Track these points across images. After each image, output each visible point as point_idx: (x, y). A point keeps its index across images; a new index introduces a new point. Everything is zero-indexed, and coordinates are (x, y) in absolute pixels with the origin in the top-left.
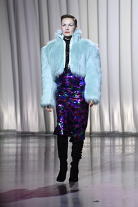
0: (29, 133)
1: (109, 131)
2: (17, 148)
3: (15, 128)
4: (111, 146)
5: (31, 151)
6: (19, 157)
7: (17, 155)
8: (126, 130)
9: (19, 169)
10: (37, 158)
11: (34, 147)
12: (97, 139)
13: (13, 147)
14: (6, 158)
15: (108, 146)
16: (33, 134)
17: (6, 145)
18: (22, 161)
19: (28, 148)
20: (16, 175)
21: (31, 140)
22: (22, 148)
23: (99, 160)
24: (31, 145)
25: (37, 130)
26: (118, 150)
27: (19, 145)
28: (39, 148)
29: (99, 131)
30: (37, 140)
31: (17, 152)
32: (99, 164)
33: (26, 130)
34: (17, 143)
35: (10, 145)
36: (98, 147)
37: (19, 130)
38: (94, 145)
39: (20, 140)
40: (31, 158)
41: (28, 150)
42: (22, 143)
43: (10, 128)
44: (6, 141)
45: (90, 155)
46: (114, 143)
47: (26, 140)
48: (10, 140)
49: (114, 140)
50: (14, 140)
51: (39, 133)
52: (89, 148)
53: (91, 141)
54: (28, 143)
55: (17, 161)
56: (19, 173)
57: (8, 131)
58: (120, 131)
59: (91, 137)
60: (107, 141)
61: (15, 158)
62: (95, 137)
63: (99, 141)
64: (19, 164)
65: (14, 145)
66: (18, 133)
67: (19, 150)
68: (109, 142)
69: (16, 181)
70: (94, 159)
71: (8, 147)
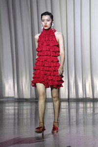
0: (23, 99)
1: (82, 97)
2: (15, 109)
3: (13, 96)
4: (84, 108)
5: (25, 112)
6: (16, 116)
7: (14, 114)
8: (95, 97)
9: (16, 124)
10: (29, 117)
11: (27, 109)
12: (73, 103)
13: (12, 109)
14: (7, 117)
15: (82, 108)
16: (27, 100)
17: (7, 108)
18: (18, 119)
19: (23, 109)
20: (14, 128)
21: (25, 104)
22: (18, 109)
23: (75, 117)
24: (25, 108)
25: (29, 97)
26: (90, 111)
27: (16, 108)
28: (31, 109)
29: (75, 97)
30: (29, 104)
31: (15, 112)
32: (75, 120)
33: (21, 97)
34: (15, 106)
35: (10, 108)
36: (74, 108)
37: (16, 97)
38: (71, 107)
39: (17, 104)
40: (25, 116)
41: (23, 111)
42: (18, 106)
43: (10, 96)
44: (7, 105)
45: (68, 115)
46: (86, 106)
47: (22, 104)
48: (10, 104)
49: (86, 104)
50: (13, 104)
51: (31, 99)
52: (68, 110)
53: (69, 104)
54: (23, 106)
55: (14, 119)
56: (16, 127)
57: (8, 98)
58: (91, 97)
59: (69, 102)
60: (81, 105)
61: (13, 116)
62: (72, 101)
63: (75, 105)
64: (16, 121)
65: (13, 108)
66: (15, 99)
67: (16, 111)
68: (83, 105)
69: (14, 133)
70: (71, 117)
71: (9, 109)
